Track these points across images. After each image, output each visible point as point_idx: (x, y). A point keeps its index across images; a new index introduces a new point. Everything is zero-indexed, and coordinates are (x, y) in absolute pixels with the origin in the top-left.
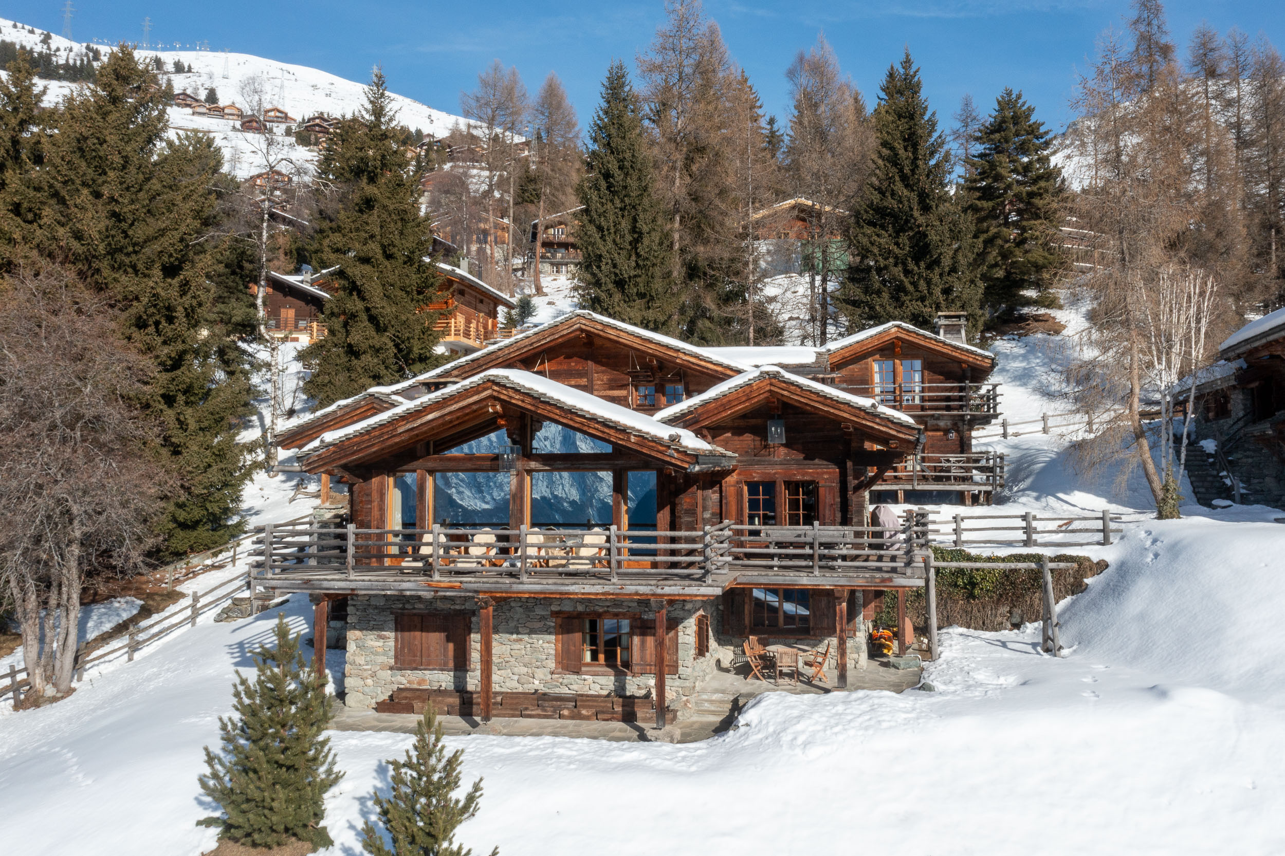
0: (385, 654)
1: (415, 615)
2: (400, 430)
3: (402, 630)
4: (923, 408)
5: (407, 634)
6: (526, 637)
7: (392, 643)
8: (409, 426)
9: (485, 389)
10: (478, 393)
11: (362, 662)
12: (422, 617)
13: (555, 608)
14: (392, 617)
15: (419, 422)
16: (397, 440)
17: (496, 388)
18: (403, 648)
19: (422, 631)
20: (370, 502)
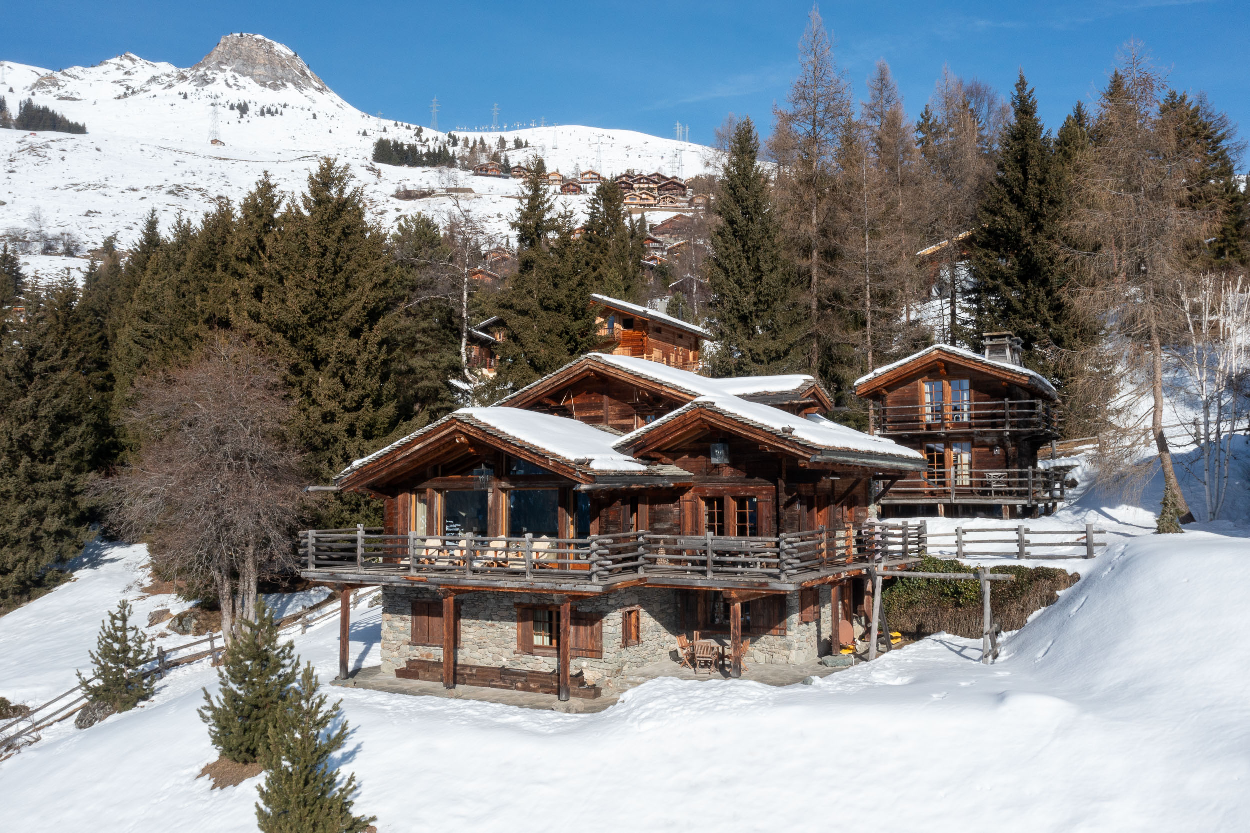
0: (405, 633)
1: (425, 603)
2: (399, 458)
3: (416, 615)
4: (970, 426)
5: (419, 617)
6: (497, 624)
7: (410, 625)
8: (404, 455)
9: (452, 425)
10: (447, 428)
11: (391, 638)
12: (429, 604)
13: (517, 600)
14: (410, 604)
15: (410, 451)
16: (398, 465)
17: (458, 423)
18: (417, 628)
19: (429, 616)
20: (397, 514)
